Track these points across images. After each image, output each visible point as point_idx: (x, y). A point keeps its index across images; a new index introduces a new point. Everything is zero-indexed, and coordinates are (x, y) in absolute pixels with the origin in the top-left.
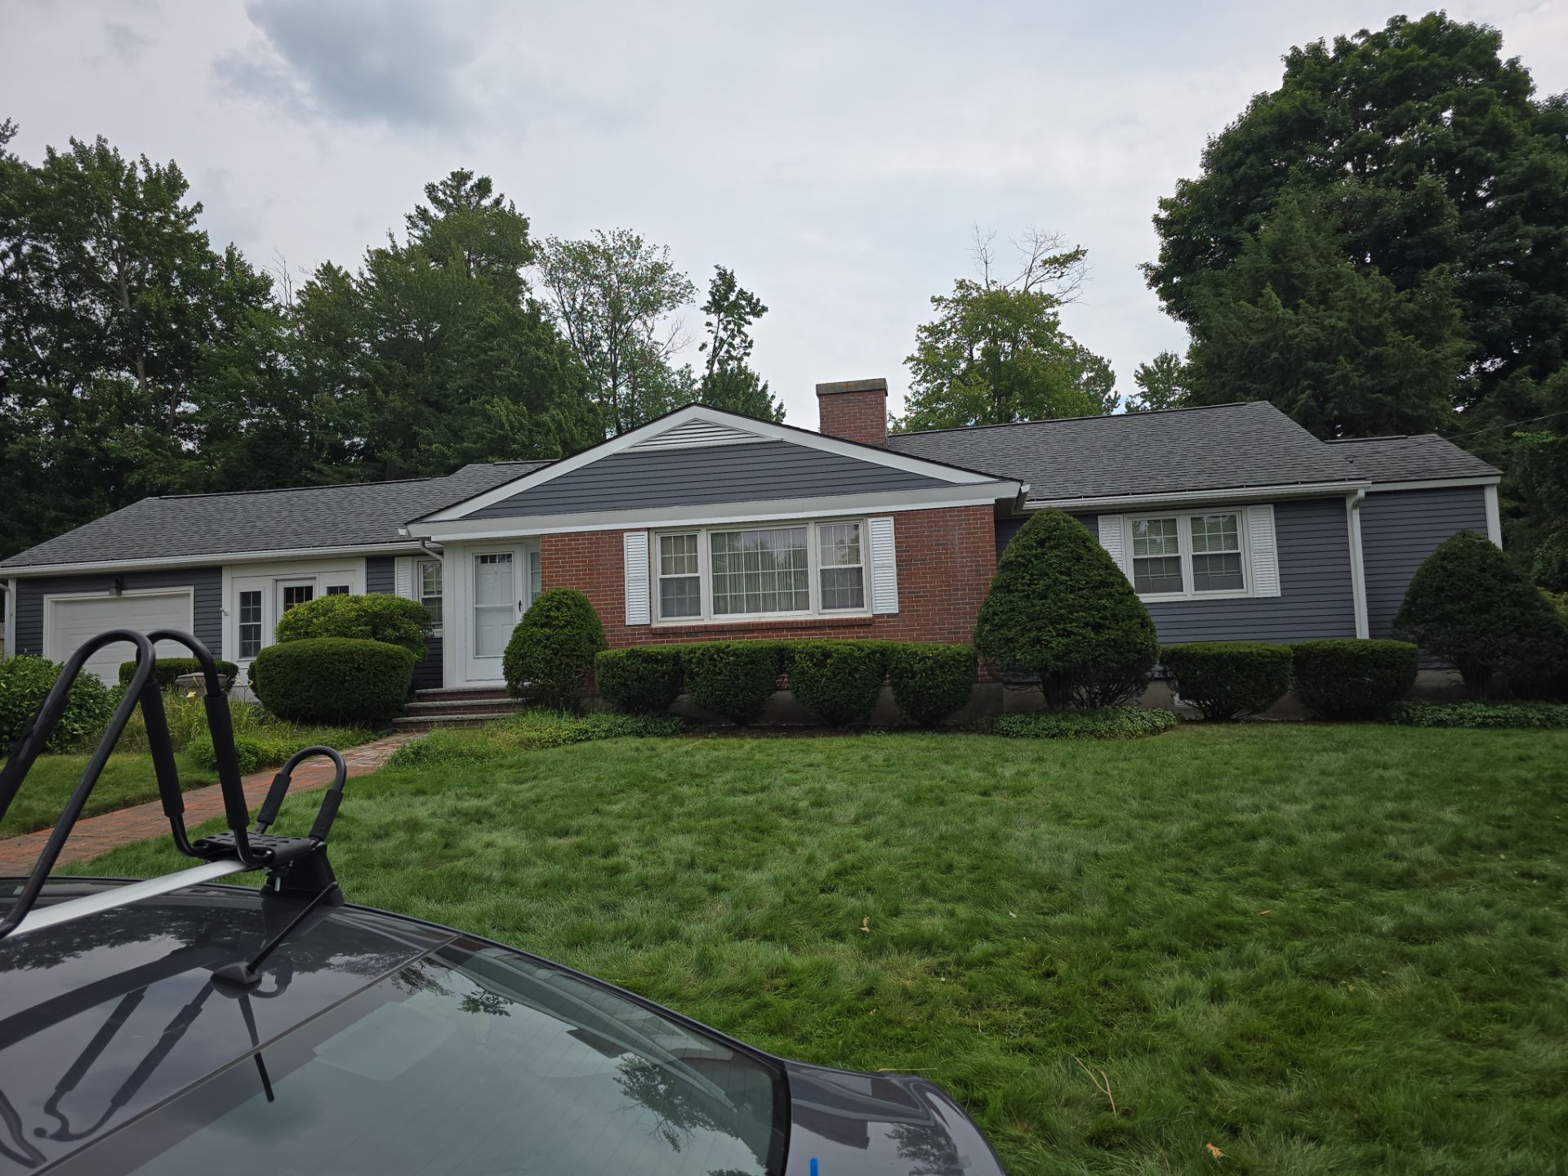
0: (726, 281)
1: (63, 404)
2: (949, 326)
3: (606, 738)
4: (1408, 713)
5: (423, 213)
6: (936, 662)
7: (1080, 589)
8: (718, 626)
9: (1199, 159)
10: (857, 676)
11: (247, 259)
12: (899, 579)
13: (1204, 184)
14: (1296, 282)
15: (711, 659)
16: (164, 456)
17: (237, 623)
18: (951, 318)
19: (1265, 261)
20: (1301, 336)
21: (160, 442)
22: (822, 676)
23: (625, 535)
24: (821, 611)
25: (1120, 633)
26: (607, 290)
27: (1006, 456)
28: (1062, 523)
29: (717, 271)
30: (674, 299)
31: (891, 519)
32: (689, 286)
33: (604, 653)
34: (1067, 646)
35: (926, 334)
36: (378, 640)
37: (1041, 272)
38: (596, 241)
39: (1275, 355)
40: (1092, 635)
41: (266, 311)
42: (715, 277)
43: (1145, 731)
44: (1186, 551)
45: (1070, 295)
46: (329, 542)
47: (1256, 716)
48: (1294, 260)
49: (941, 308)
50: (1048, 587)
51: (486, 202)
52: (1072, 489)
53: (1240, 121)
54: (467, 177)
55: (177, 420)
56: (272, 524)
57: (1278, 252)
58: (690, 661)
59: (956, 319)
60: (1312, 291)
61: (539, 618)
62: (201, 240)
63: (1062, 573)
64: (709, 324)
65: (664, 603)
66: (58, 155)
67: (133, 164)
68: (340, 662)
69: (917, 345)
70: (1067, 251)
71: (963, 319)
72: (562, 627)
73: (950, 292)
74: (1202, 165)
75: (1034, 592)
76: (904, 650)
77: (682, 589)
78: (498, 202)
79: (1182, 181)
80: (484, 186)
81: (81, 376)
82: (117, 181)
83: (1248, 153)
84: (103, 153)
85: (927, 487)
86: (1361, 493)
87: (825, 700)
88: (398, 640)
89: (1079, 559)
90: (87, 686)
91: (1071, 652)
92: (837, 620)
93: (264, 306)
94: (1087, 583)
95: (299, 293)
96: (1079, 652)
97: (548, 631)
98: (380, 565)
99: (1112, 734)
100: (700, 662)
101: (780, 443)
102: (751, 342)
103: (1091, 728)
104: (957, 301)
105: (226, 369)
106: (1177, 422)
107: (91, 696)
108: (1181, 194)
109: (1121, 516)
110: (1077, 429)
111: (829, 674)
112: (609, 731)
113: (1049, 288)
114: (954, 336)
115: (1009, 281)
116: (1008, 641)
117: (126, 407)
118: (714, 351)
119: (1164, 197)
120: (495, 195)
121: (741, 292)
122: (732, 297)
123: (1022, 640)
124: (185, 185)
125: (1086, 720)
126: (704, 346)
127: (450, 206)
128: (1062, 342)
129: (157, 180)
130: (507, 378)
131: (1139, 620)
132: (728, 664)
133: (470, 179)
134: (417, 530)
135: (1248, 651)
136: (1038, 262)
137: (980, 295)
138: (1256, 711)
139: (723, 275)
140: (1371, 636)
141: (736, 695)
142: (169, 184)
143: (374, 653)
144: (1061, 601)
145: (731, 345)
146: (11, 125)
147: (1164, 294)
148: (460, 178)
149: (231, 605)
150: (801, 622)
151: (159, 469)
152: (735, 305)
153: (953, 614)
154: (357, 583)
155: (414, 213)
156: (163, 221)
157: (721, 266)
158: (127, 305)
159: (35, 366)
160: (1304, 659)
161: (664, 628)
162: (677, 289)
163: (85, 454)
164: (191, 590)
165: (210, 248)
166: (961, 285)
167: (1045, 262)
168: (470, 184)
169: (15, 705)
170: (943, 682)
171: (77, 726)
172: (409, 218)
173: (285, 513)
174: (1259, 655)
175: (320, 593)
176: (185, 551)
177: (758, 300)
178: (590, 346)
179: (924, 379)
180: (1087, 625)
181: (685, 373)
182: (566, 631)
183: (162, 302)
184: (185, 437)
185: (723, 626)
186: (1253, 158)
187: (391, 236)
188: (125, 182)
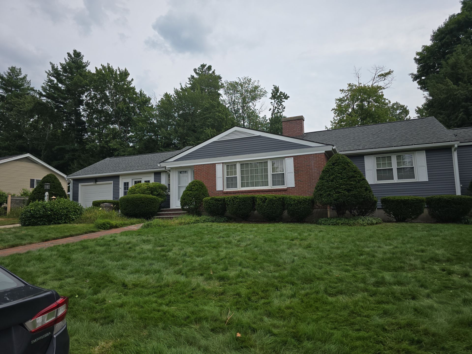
0: (276, 89)
1: (100, 135)
2: (346, 98)
3: (204, 222)
4: (468, 220)
5: (193, 77)
6: (299, 201)
7: (344, 178)
8: (241, 191)
9: (430, 38)
10: (275, 205)
11: (145, 93)
12: (295, 177)
13: (431, 46)
14: (460, 76)
15: (233, 200)
16: (124, 147)
17: (123, 191)
18: (347, 96)
19: (449, 70)
20: (459, 94)
21: (122, 144)
22: (264, 205)
23: (216, 165)
24: (272, 186)
25: (357, 192)
26: (242, 94)
27: (340, 138)
28: (341, 158)
29: (274, 87)
30: (260, 96)
31: (293, 158)
32: (265, 92)
33: (206, 198)
34: (338, 196)
35: (338, 101)
36: (153, 195)
37: (378, 79)
38: (237, 81)
39: (450, 101)
40: (347, 193)
41: (149, 107)
42: (273, 88)
43: (368, 224)
44: (394, 166)
45: (387, 86)
46: (145, 169)
47: (413, 221)
48: (459, 69)
49: (343, 93)
50: (334, 178)
51: (211, 72)
52: (356, 147)
53: (444, 24)
54: (205, 66)
55: (128, 138)
56: (133, 164)
57: (454, 66)
58: (227, 201)
59: (348, 96)
60: (466, 79)
61: (190, 188)
62: (134, 89)
63: (339, 174)
64: (271, 103)
65: (227, 184)
66: (98, 69)
67: (116, 70)
68: (138, 200)
69: (336, 105)
70: (387, 72)
71: (350, 96)
72: (195, 191)
73: (346, 88)
74: (431, 40)
75: (329, 180)
76: (289, 198)
77: (232, 180)
78: (213, 72)
79: (424, 46)
80: (210, 68)
81: (105, 127)
82: (112, 75)
83: (446, 34)
84: (109, 67)
85: (303, 148)
86: (456, 146)
87: (265, 213)
88: (157, 195)
89: (345, 169)
90: (77, 206)
91: (340, 198)
92: (276, 189)
93: (149, 106)
94: (347, 176)
95: (159, 101)
96: (342, 198)
97: (191, 192)
98: (157, 174)
99: (354, 224)
100: (230, 201)
101: (259, 136)
102: (285, 107)
103: (347, 222)
104: (348, 90)
105: (138, 123)
106: (400, 125)
107: (78, 209)
108: (424, 50)
109: (372, 156)
110: (366, 129)
111: (266, 205)
112: (204, 221)
113: (381, 84)
114: (347, 101)
115: (366, 83)
116: (321, 195)
117: (115, 134)
118: (273, 111)
119: (418, 51)
120: (212, 70)
121: (281, 92)
122: (278, 94)
123: (324, 194)
124: (129, 74)
125: (346, 220)
126: (270, 109)
127: (200, 74)
128: (385, 101)
129: (122, 73)
130: (210, 122)
131: (365, 188)
132: (237, 201)
133: (206, 66)
134: (163, 165)
135: (408, 198)
136: (377, 76)
137: (356, 88)
138: (413, 219)
139: (275, 88)
140: (462, 194)
141: (240, 211)
142: (125, 74)
143: (147, 198)
144: (338, 182)
145: (278, 108)
146: (88, 62)
147: (419, 83)
148: (203, 66)
149: (121, 186)
150: (266, 190)
151: (122, 151)
152: (279, 96)
153: (312, 187)
154: (152, 179)
155: (190, 77)
156: (124, 84)
157: (275, 85)
158: (115, 107)
159: (94, 125)
160: (430, 202)
161: (227, 192)
162: (262, 93)
163: (104, 147)
164: (112, 181)
165: (136, 91)
166: (350, 85)
167: (379, 76)
168: (206, 67)
169: (58, 211)
170: (300, 207)
171: (73, 217)
172: (189, 78)
173: (137, 161)
174: (412, 200)
175: (143, 182)
176: (111, 171)
177: (287, 94)
178: (237, 111)
179: (338, 115)
180: (345, 190)
181: (264, 117)
182: (196, 192)
183: (123, 106)
184: (130, 142)
185: (243, 191)
186: (448, 36)
187: (181, 84)
188: (114, 75)
